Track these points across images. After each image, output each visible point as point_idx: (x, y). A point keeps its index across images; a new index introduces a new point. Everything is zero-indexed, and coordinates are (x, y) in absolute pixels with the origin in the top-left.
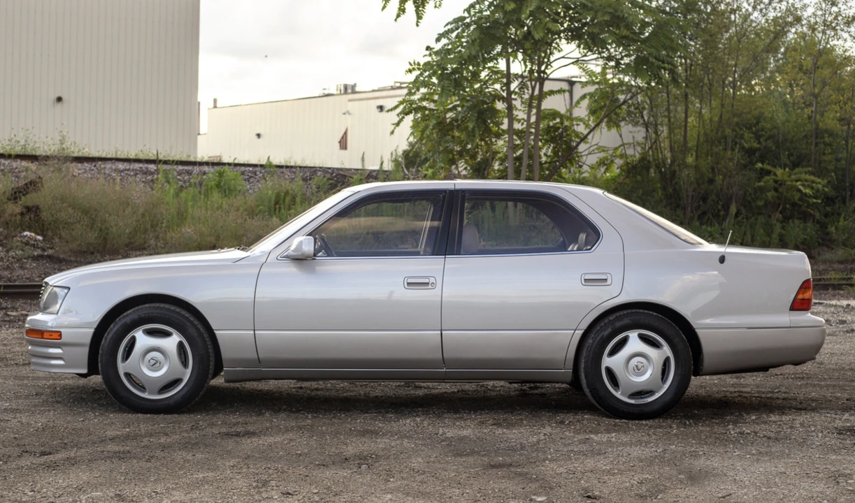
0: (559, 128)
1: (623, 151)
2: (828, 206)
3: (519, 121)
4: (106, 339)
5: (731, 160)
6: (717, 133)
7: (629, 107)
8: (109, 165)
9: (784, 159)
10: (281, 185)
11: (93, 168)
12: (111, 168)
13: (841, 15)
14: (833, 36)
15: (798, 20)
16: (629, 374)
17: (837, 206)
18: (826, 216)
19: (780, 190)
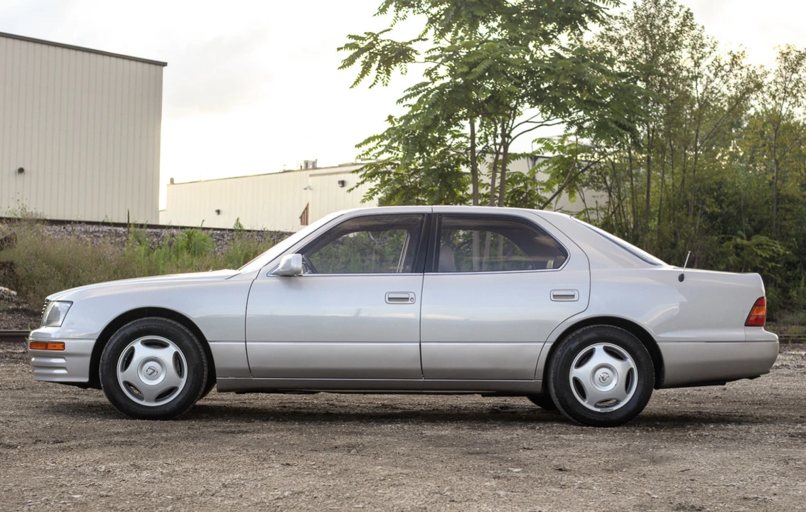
0: (523, 193)
1: (587, 216)
2: (790, 270)
3: (484, 185)
4: (106, 349)
5: (693, 224)
6: (679, 198)
7: (592, 171)
8: (78, 228)
9: (746, 225)
10: (250, 247)
11: (62, 230)
12: (81, 230)
13: (801, 82)
14: (794, 103)
15: (759, 86)
16: (596, 384)
17: (798, 270)
18: (788, 280)
19: (742, 254)
